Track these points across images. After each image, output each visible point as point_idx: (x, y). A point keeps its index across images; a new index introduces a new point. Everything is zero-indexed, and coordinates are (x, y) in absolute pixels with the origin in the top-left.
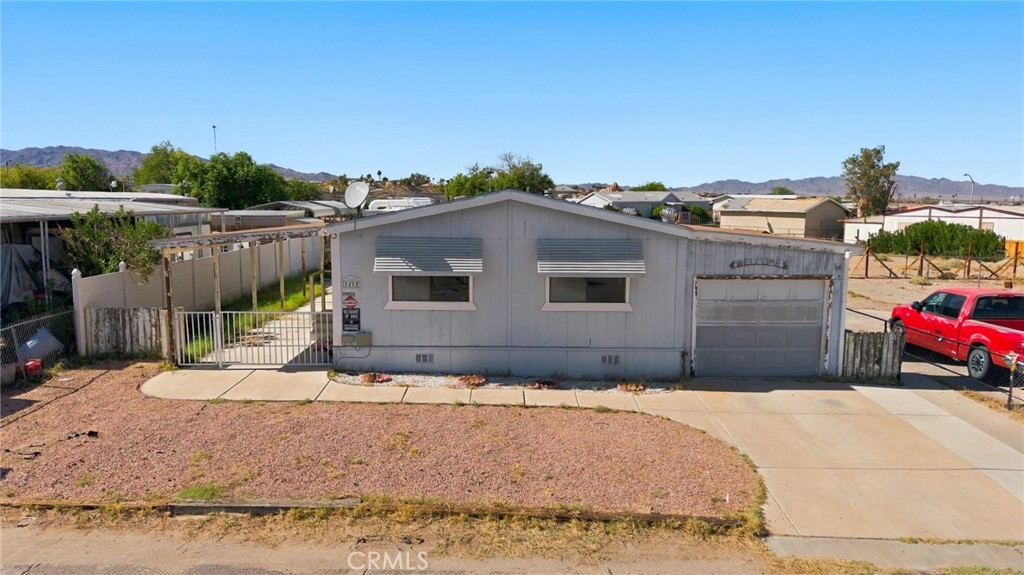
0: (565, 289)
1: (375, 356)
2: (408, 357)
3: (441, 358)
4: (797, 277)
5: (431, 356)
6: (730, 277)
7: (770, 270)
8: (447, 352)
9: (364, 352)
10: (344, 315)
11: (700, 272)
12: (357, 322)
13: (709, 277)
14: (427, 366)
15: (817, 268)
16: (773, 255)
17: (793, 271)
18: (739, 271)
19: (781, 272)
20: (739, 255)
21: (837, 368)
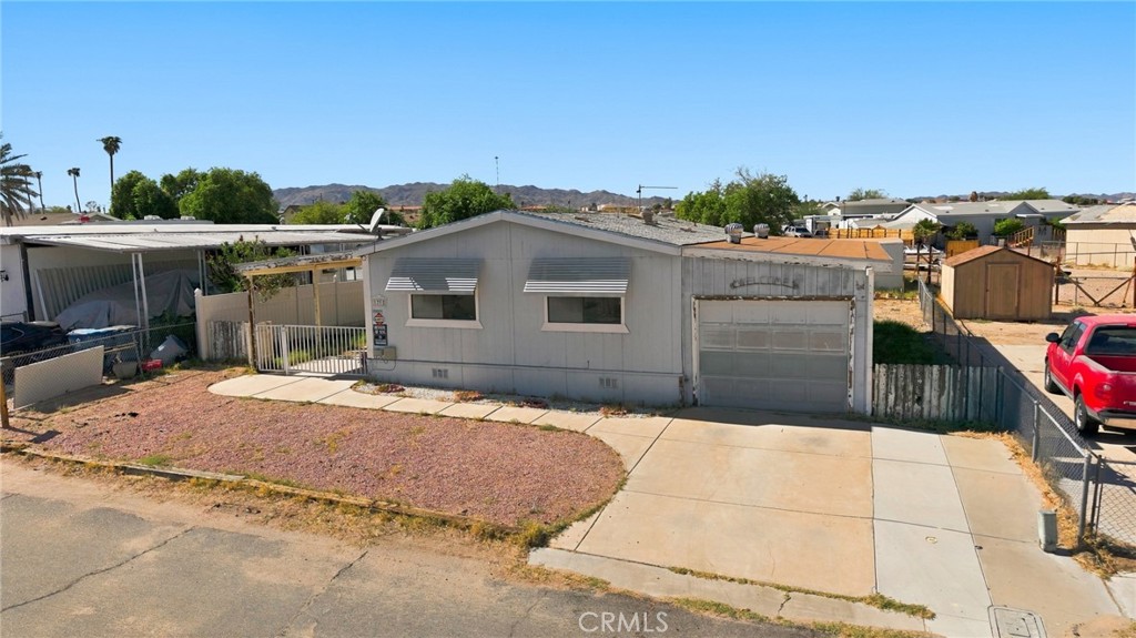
0: (561, 308)
1: (400, 370)
2: (425, 372)
3: (454, 374)
4: (809, 299)
5: (446, 371)
6: (731, 298)
7: (778, 291)
8: (459, 367)
9: (391, 364)
10: (374, 330)
11: (698, 291)
12: (384, 337)
13: (709, 298)
14: (442, 380)
15: (835, 287)
16: (779, 273)
17: (805, 290)
18: (741, 291)
19: (790, 292)
20: (741, 273)
21: (865, 405)
